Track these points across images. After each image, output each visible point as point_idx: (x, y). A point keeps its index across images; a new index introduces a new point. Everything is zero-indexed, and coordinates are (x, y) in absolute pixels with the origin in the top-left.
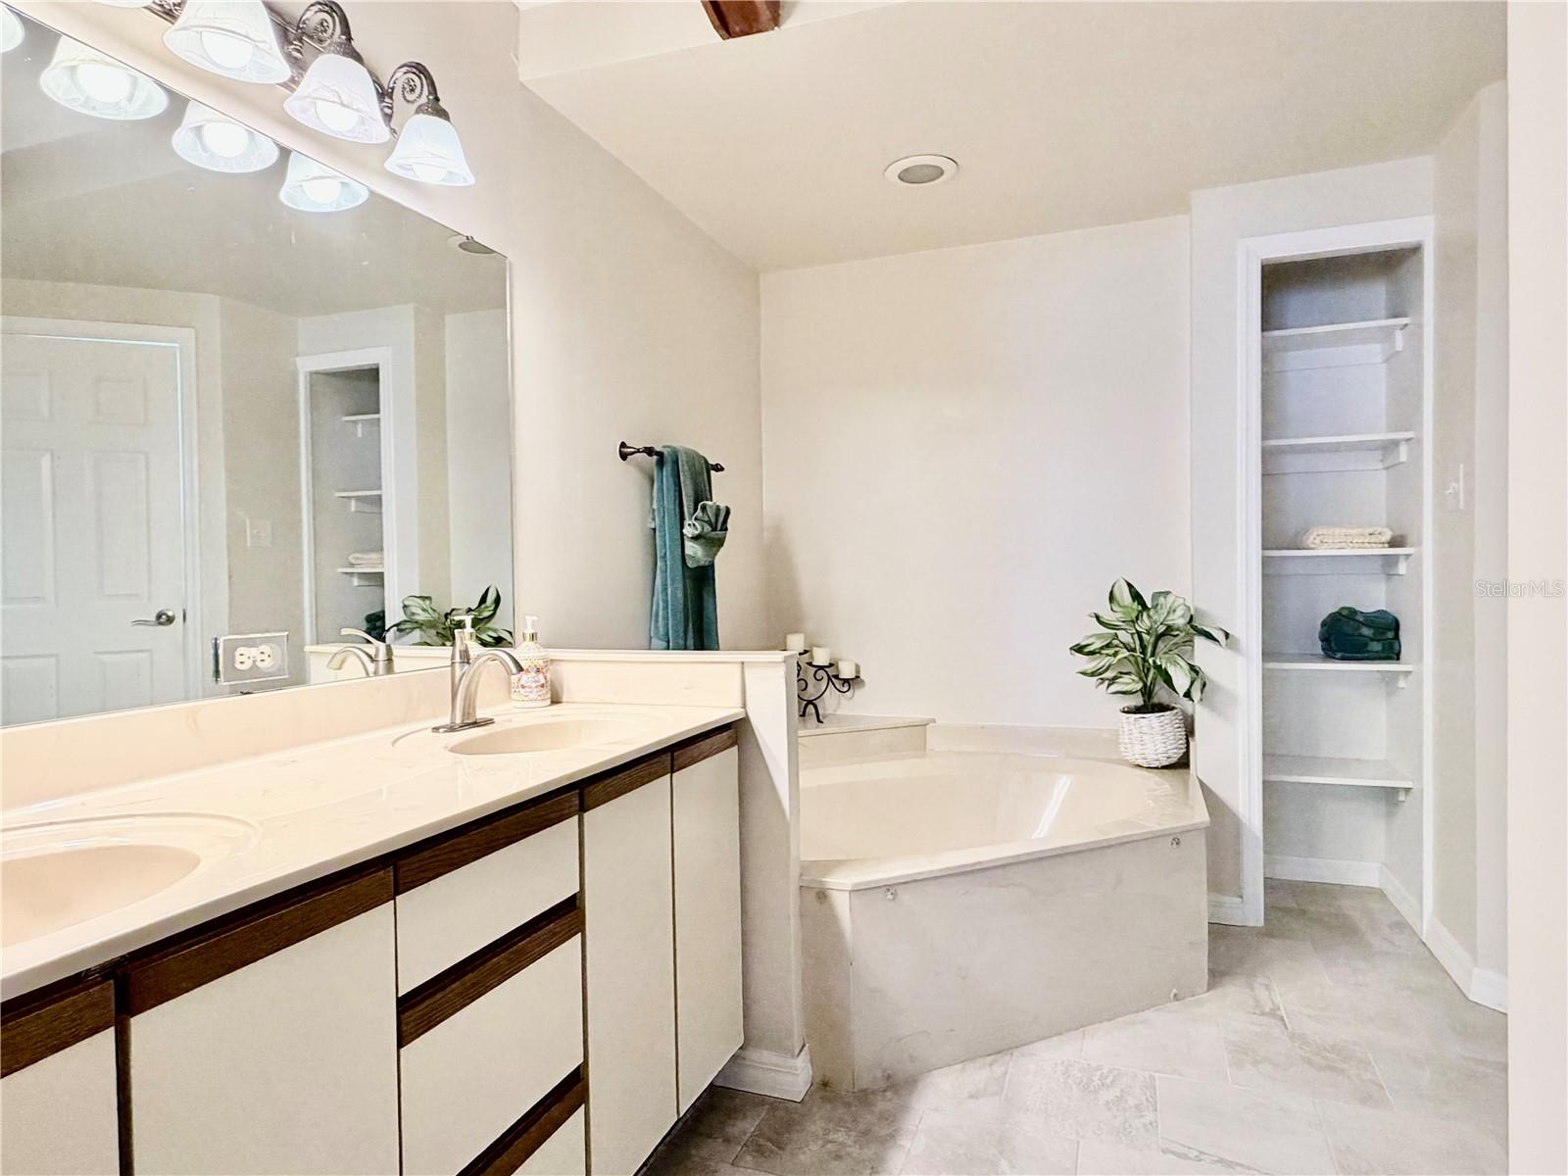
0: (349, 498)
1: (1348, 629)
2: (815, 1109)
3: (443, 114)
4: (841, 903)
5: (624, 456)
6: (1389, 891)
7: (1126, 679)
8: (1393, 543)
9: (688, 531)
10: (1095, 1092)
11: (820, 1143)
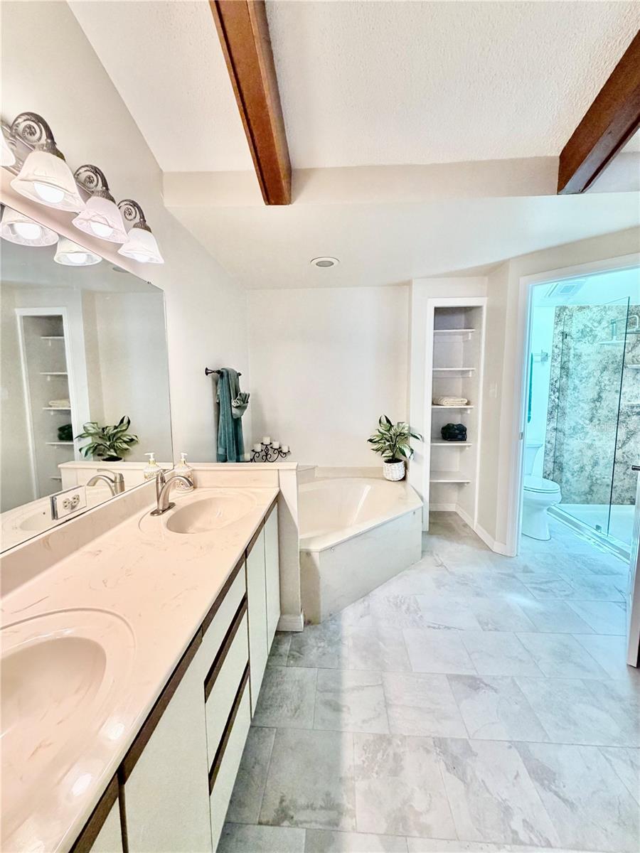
0: (47, 375)
1: (451, 431)
2: (309, 634)
3: (148, 229)
4: (316, 556)
5: (207, 374)
6: (459, 512)
7: (387, 451)
8: (467, 404)
9: (234, 404)
10: (400, 607)
11: (316, 648)
